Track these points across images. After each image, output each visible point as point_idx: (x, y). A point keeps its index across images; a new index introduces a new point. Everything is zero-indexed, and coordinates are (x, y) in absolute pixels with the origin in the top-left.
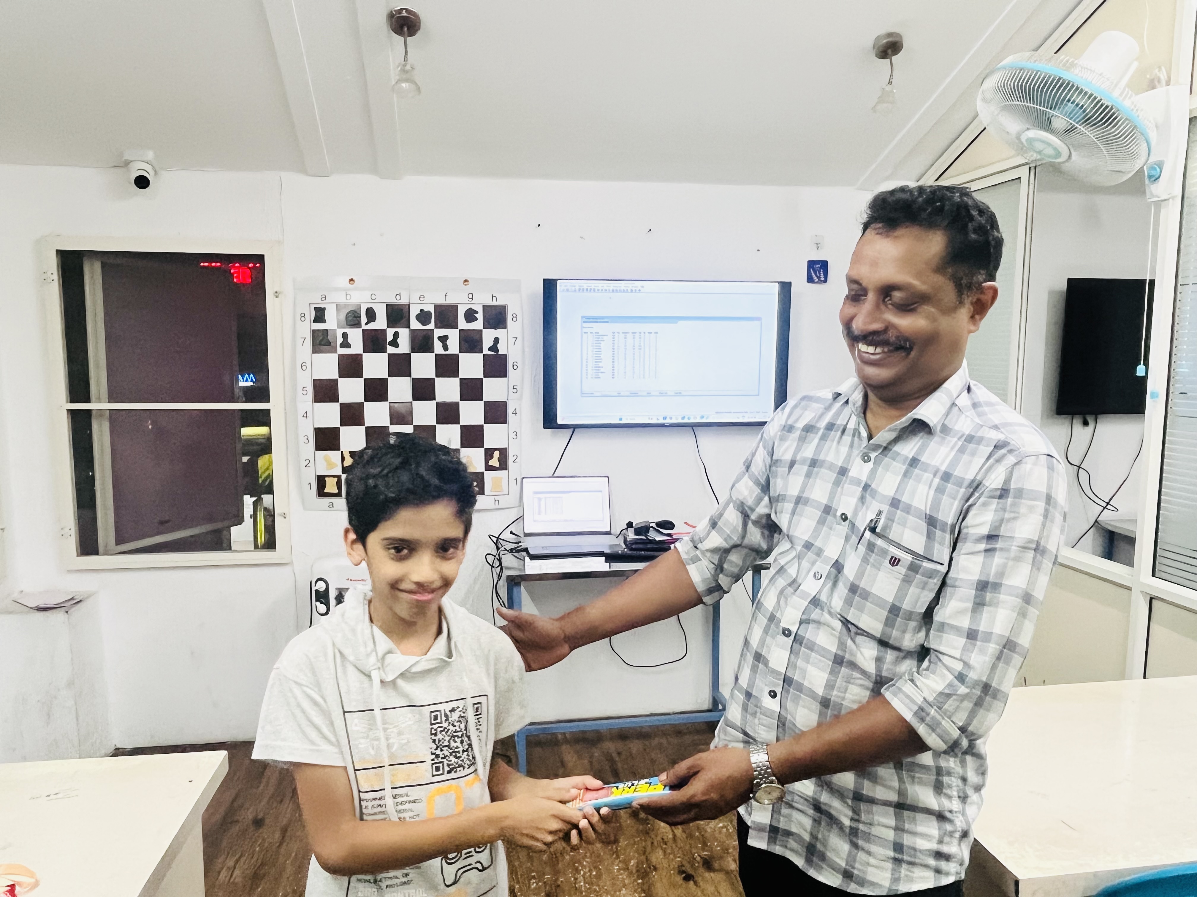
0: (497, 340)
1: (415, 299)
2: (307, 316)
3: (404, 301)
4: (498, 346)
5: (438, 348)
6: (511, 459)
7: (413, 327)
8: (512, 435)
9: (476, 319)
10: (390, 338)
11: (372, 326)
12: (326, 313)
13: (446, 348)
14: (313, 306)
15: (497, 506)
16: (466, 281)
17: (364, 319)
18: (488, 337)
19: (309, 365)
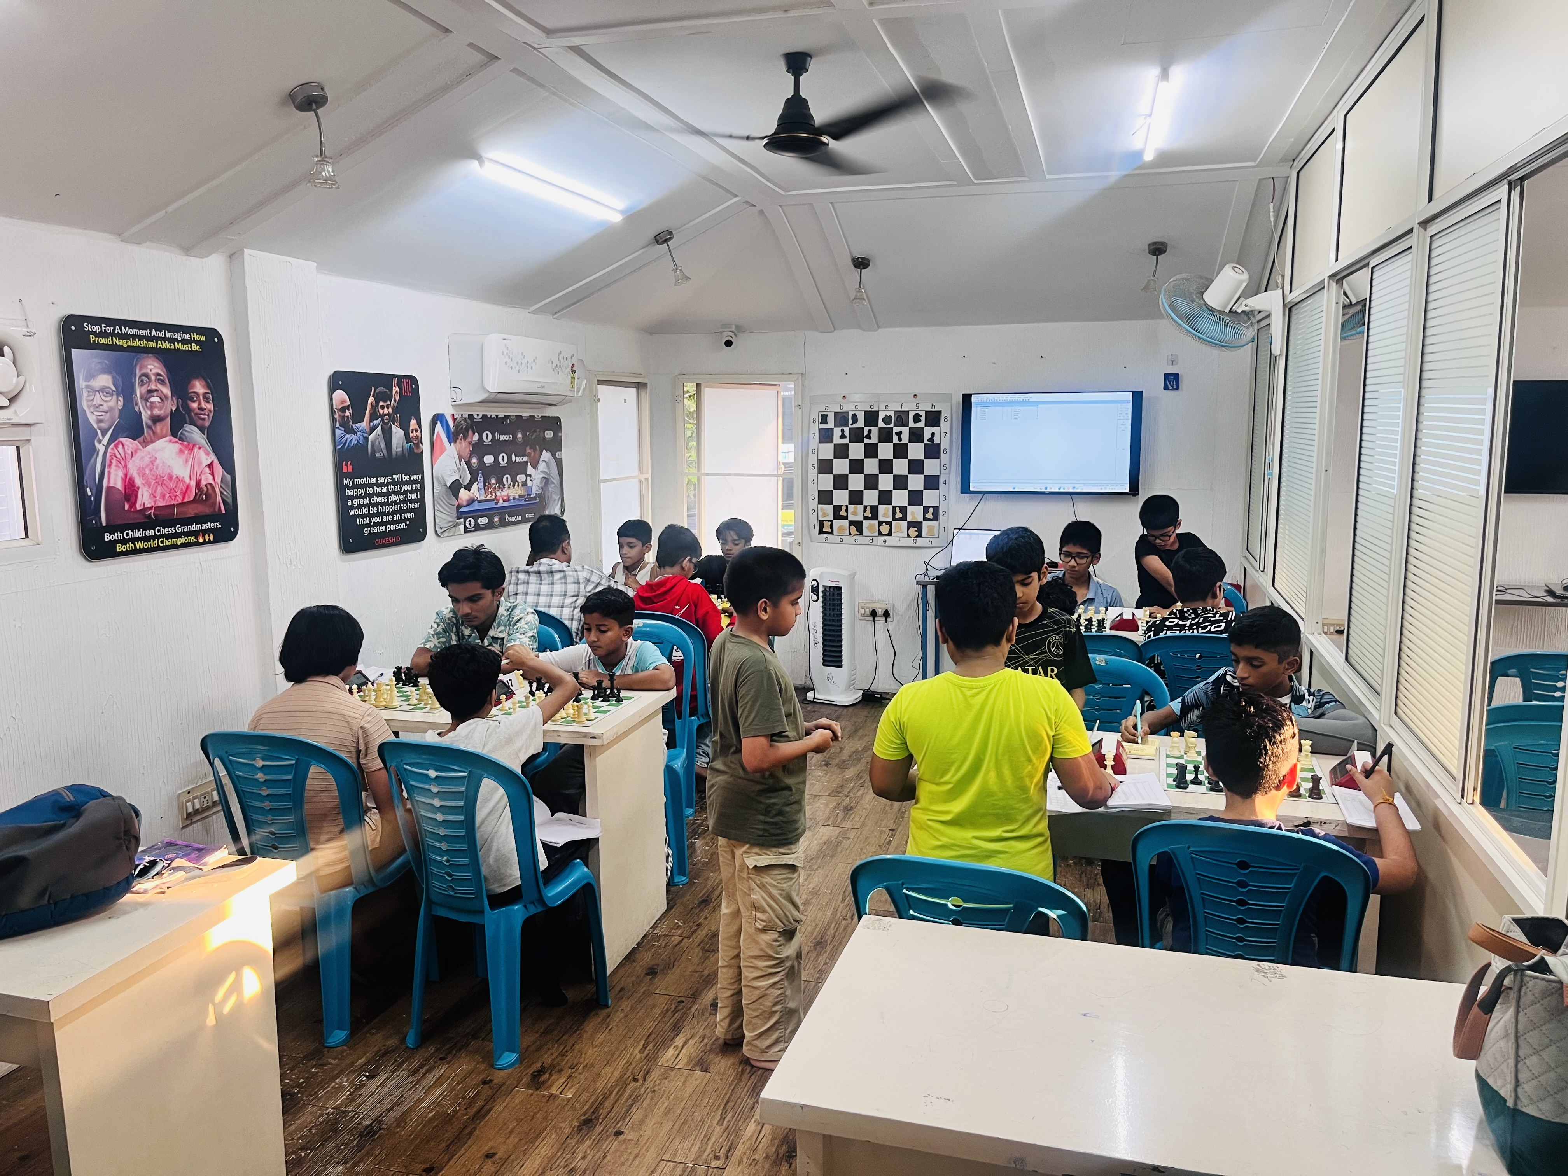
0: (933, 434)
1: (882, 408)
2: (817, 420)
3: (875, 409)
4: (934, 438)
5: (895, 440)
6: (941, 514)
7: (880, 426)
8: (942, 498)
9: (921, 421)
10: (866, 433)
11: (855, 426)
12: (828, 417)
13: (900, 440)
14: (820, 414)
15: (930, 545)
16: (915, 395)
17: (850, 422)
18: (928, 432)
19: (816, 451)
